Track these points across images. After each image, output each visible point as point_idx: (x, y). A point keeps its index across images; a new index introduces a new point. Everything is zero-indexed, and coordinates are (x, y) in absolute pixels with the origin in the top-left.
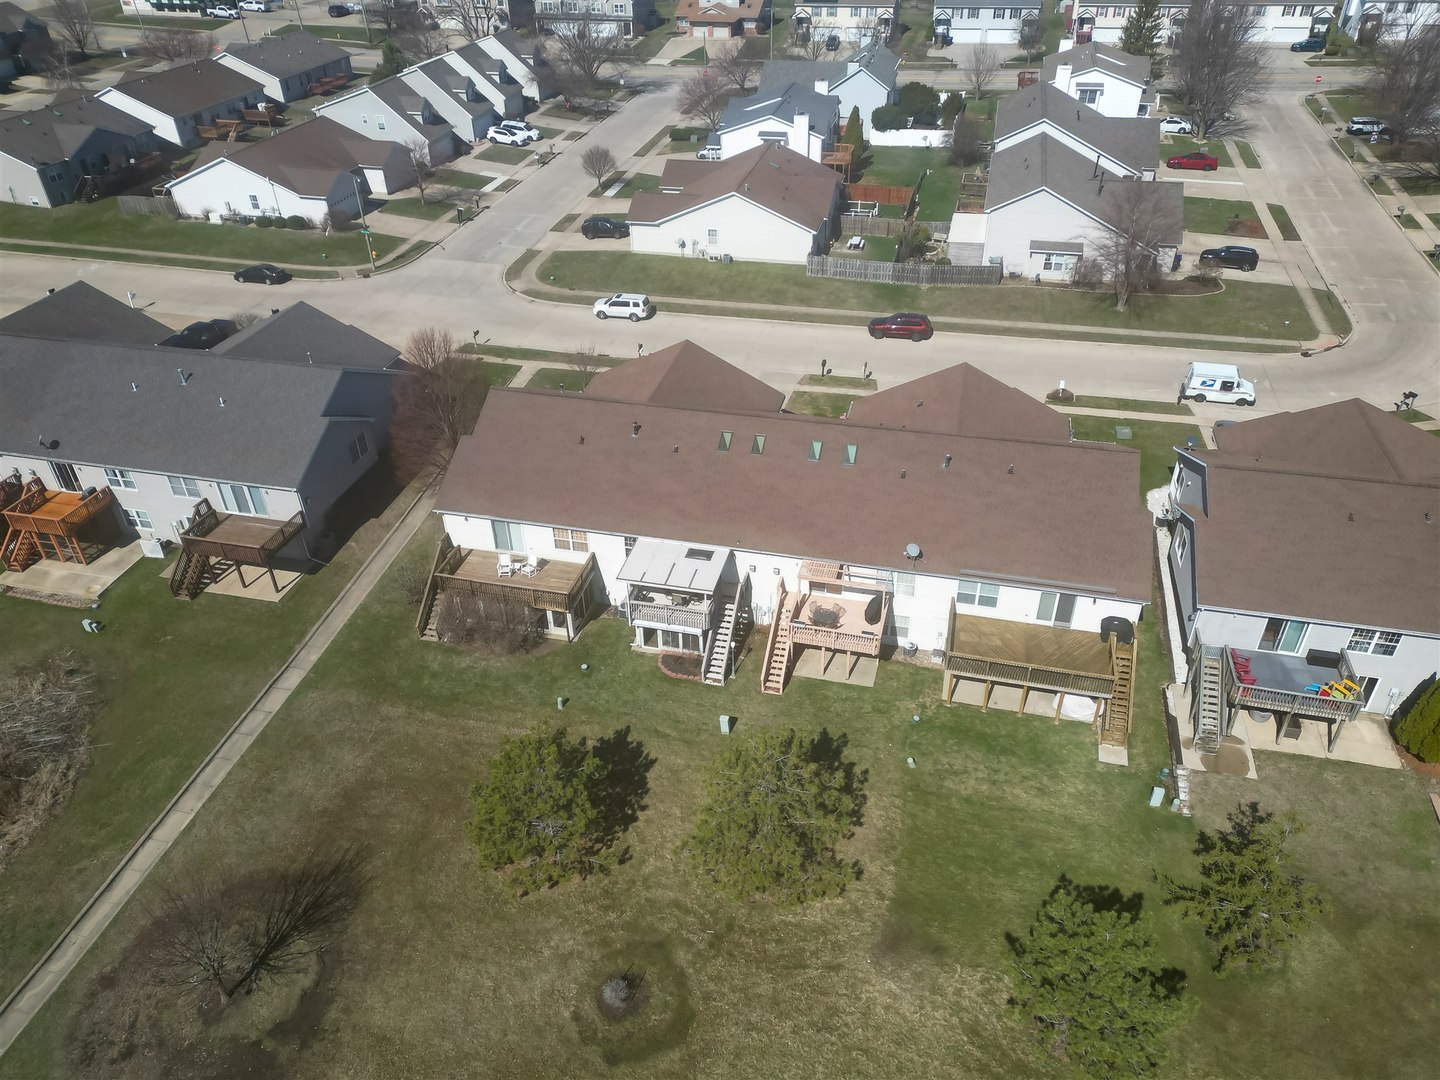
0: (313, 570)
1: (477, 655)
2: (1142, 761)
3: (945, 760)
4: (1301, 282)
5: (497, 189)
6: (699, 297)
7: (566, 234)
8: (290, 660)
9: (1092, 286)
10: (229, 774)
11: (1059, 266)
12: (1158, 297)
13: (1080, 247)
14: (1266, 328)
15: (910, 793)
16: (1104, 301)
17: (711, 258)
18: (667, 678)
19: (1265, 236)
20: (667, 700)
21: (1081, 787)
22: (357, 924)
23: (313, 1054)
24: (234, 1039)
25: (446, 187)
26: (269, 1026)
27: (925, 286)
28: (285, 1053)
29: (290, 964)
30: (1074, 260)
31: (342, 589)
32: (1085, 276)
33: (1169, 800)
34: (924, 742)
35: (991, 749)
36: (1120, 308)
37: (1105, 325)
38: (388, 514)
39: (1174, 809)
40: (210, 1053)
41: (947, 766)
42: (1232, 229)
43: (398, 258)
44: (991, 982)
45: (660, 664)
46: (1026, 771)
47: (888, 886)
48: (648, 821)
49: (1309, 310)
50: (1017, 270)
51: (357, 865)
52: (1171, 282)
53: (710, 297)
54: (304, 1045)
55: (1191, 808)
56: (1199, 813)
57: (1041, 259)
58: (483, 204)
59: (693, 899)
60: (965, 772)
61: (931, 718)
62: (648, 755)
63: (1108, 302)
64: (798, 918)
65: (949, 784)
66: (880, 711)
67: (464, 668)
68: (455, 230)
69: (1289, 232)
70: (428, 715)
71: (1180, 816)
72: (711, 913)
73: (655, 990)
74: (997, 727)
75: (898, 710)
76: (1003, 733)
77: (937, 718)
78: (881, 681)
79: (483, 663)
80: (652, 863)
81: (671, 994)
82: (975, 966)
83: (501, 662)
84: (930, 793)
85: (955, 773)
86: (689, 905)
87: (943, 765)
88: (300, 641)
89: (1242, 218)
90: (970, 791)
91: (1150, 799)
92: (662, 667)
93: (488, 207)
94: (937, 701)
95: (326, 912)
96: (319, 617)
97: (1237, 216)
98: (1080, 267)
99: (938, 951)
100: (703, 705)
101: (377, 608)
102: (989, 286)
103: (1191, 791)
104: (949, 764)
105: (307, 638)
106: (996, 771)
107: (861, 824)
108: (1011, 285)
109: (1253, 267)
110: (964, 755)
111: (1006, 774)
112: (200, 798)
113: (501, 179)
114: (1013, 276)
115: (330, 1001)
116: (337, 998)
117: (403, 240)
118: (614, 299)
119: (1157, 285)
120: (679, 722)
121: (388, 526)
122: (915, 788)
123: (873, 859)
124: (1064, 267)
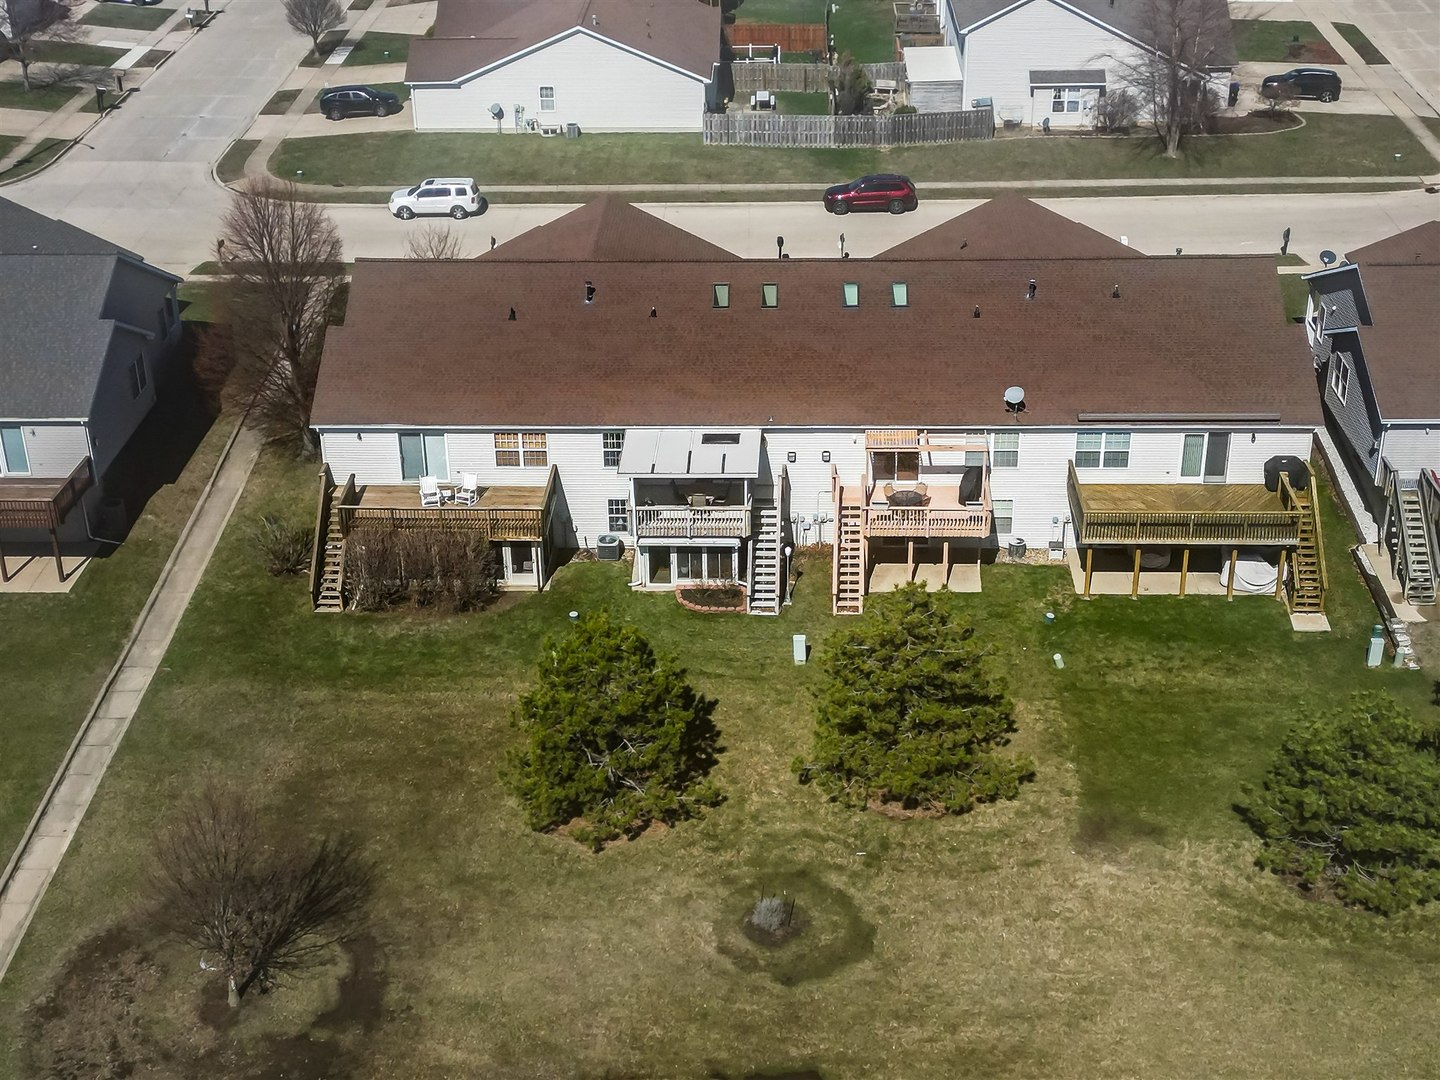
0: (105, 551)
1: (409, 620)
2: (1348, 625)
3: (1100, 656)
4: (1403, 112)
5: (139, 64)
6: (548, 183)
7: (290, 117)
8: (122, 658)
9: (1124, 130)
10: (101, 786)
11: (1074, 106)
12: (1218, 137)
13: (1100, 75)
14: (1373, 165)
15: (1066, 694)
16: (1146, 147)
17: (546, 132)
18: (695, 614)
19: (1341, 62)
20: (704, 639)
21: (1279, 661)
22: (380, 909)
23: (387, 1034)
24: (268, 1037)
25: (52, 65)
26: (311, 1019)
27: (885, 147)
28: (348, 1039)
29: (306, 958)
30: (1095, 94)
31: (160, 570)
32: (1112, 117)
33: (1389, 656)
34: (1067, 640)
35: (1156, 638)
36: (1172, 153)
37: (1156, 176)
38: (186, 478)
39: (1398, 665)
40: (241, 1054)
41: (1104, 662)
42: (1294, 54)
43: (21, 163)
44: (1229, 849)
45: (680, 600)
46: (1203, 653)
47: (1073, 783)
48: (732, 763)
49: (1422, 142)
50: (1015, 117)
51: (349, 854)
52: (1232, 119)
53: (566, 181)
54: (369, 1028)
55: (1418, 660)
56: (1428, 664)
57: (1046, 97)
58: (127, 86)
59: (825, 827)
60: (1129, 664)
61: (1068, 614)
62: (702, 698)
63: (1153, 149)
64: (969, 826)
65: (1113, 678)
66: (999, 616)
67: (394, 638)
68: (96, 123)
69: (1370, 54)
70: (366, 695)
71: (1407, 670)
72: (855, 837)
73: (815, 913)
74: (1157, 613)
75: (1023, 611)
76: (1166, 618)
77: (1076, 614)
78: (990, 585)
79: (422, 629)
80: (755, 801)
81: (836, 913)
82: (1206, 839)
83: (448, 624)
84: (1091, 690)
85: (1117, 667)
86: (823, 832)
87: (1099, 661)
88: (126, 636)
89: (1303, 40)
90: (1141, 682)
91: (1367, 660)
92: (685, 602)
93: (137, 90)
94: (1070, 596)
95: (331, 903)
96: (141, 605)
97: (1296, 39)
98: (1105, 106)
99: (1155, 833)
100: (758, 639)
101: (227, 587)
102: (978, 141)
103: (1414, 644)
104: (1106, 660)
105: (135, 632)
106: (1170, 659)
107: (1015, 731)
108: (1010, 136)
109: (1335, 97)
110: (1123, 647)
111: (1182, 660)
112: (71, 819)
113: (138, 52)
114: (1010, 125)
115: (385, 983)
116: (391, 979)
117: (19, 140)
118: (424, 187)
119: (1216, 125)
120: (731, 660)
121: (195, 492)
122: (1071, 687)
123: (1042, 761)
124: (1081, 107)
